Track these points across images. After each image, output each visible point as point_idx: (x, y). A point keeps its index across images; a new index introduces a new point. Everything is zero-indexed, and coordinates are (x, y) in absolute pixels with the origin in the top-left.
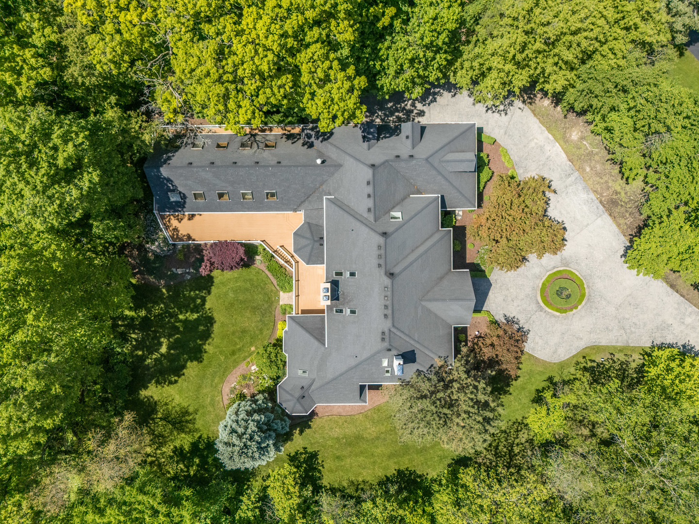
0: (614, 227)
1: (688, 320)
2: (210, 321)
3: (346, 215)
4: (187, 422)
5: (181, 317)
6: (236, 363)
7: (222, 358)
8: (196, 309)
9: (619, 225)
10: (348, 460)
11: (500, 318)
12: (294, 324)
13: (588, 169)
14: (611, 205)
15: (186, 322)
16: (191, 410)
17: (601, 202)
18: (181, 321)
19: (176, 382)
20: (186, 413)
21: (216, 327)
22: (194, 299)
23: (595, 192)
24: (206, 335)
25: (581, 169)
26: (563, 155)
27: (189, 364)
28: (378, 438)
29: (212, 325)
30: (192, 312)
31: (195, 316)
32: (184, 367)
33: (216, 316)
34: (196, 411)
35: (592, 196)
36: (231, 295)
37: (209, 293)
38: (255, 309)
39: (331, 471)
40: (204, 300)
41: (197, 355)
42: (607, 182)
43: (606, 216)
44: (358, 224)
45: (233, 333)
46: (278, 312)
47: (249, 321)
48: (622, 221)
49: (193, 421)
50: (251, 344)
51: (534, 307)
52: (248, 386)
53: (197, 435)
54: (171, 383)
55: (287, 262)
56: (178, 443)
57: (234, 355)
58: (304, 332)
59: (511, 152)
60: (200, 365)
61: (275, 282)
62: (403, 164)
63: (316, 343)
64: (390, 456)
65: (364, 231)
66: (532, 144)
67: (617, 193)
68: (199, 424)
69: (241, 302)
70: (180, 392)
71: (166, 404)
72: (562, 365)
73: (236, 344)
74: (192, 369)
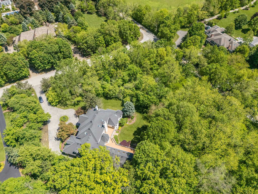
0: (48, 127)
1: (46, 109)
2: (134, 134)
3: (95, 137)
4: (144, 118)
5: (140, 137)
6: (131, 125)
7: (134, 127)
8: (136, 137)
9: (48, 128)
10: (116, 104)
11: (77, 118)
12: (115, 125)
13: (46, 139)
14: (47, 131)
15: (139, 135)
16: (142, 119)
17: (48, 132)
18: (140, 136)
19: (144, 125)
20: (143, 119)
21: (133, 132)
22: (136, 139)
23: (48, 135)
24: (135, 132)
25: (48, 140)
26: (49, 144)
27: (141, 128)
28: (109, 105)
29: (134, 133)
30: (137, 137)
31: (137, 136)
32: (142, 127)
33: (132, 135)
34: (141, 119)
35: (49, 134)
36: (128, 138)
37: (132, 140)
38: (124, 134)
39: (120, 103)
40: (134, 139)
41: (138, 129)
42: (45, 136)
43: (49, 129)
45: (130, 131)
46: (120, 132)
47: (126, 132)
48: (47, 128)
49: (143, 117)
50: (127, 128)
51: (71, 118)
52: (130, 120)
53: (142, 115)
54: (145, 125)
55: (114, 140)
56: (147, 115)
57: (131, 127)
58: (113, 122)
59: (59, 147)
60: (138, 127)
61: (118, 138)
62: (80, 143)
63: (111, 119)
64: (107, 102)
65: (93, 132)
66: (54, 148)
67: (44, 133)
68: (142, 117)
69: (126, 136)
70: (144, 123)
71: (147, 122)
72: (71, 108)
73: (130, 129)
74: (140, 127)
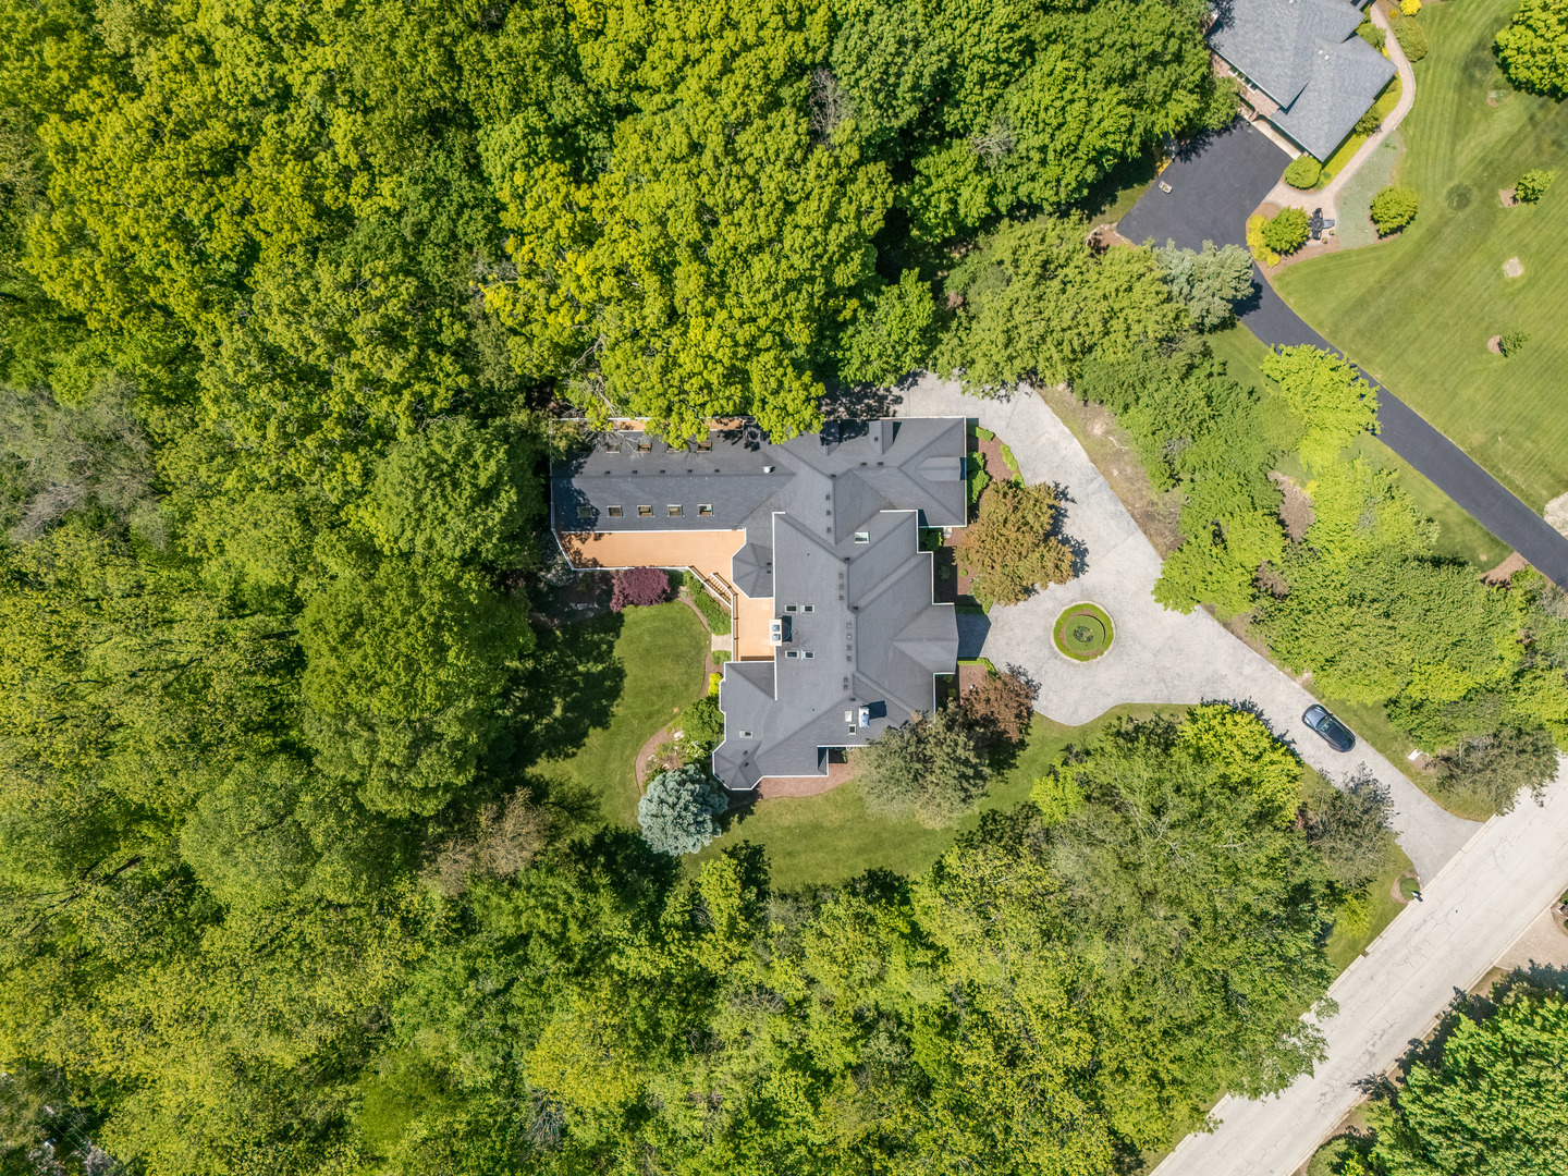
0: (1150, 549)
1: (1248, 670)
2: (619, 674)
3: (800, 536)
4: (589, 807)
5: (581, 668)
6: (654, 730)
7: (635, 723)
8: (599, 659)
9: (1156, 546)
10: (803, 857)
11: (1004, 670)
12: (735, 675)
13: (1116, 473)
14: (1146, 520)
15: (587, 675)
16: (594, 791)
17: (1133, 516)
18: (580, 674)
19: (574, 754)
20: (588, 795)
21: (627, 682)
22: (597, 645)
23: (1125, 502)
24: (614, 693)
25: (1106, 474)
26: (1084, 455)
27: (591, 731)
28: (842, 827)
29: (621, 680)
30: (596, 661)
31: (600, 667)
32: (585, 734)
33: (628, 667)
34: (601, 793)
35: (1121, 507)
36: (647, 638)
37: (618, 636)
38: (678, 658)
39: (780, 871)
40: (611, 646)
41: (602, 719)
42: (1140, 490)
43: (1140, 535)
44: (815, 547)
45: (650, 689)
46: (709, 661)
47: (670, 673)
48: (1160, 540)
49: (597, 807)
50: (674, 705)
51: (1046, 652)
52: (670, 759)
53: (602, 825)
54: (567, 756)
55: (722, 594)
56: (576, 837)
57: (652, 719)
58: (747, 683)
59: (1015, 451)
60: (606, 733)
61: (705, 621)
62: (870, 473)
63: (763, 696)
64: (860, 851)
65: (822, 555)
66: (1043, 440)
67: (1153, 504)
68: (604, 810)
69: (660, 648)
70: (579, 768)
71: (561, 784)
72: (1085, 730)
73: (653, 704)
74: (595, 737)
